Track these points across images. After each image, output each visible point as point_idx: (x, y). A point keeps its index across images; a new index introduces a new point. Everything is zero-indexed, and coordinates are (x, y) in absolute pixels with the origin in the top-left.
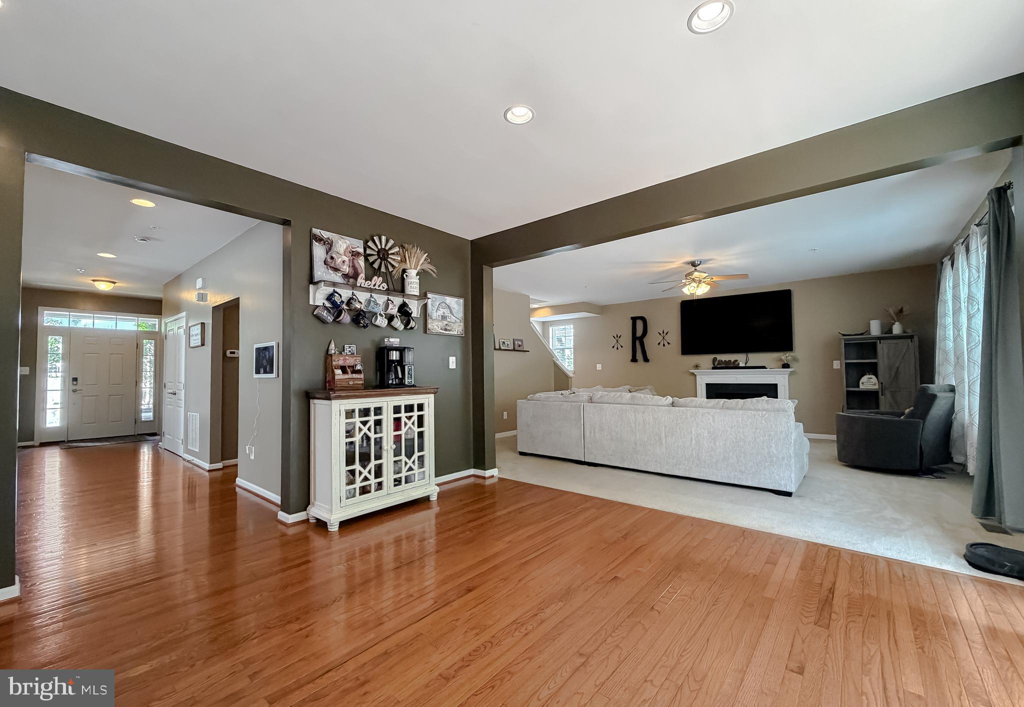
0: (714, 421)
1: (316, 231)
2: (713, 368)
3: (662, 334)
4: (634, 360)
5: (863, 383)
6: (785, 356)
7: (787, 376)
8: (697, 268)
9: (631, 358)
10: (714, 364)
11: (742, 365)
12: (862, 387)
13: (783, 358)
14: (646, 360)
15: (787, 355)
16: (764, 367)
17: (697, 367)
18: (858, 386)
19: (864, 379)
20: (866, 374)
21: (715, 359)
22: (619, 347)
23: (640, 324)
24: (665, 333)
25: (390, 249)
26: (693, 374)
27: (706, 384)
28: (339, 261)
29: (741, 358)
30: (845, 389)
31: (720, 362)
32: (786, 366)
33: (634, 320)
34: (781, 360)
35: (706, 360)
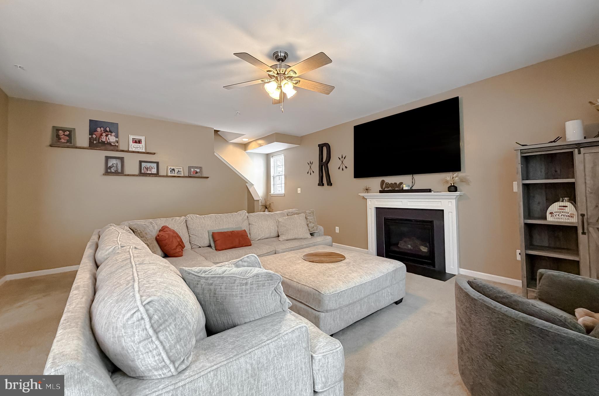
2: (381, 192)
3: (341, 159)
4: (321, 184)
5: (551, 213)
6: (448, 177)
7: (454, 201)
9: (317, 181)
10: (382, 187)
11: (405, 188)
12: (550, 219)
13: (448, 179)
14: (330, 183)
15: (455, 175)
16: (430, 191)
17: (367, 190)
18: (545, 218)
19: (554, 207)
20: (558, 200)
21: (383, 182)
23: (325, 150)
24: (344, 157)
26: (364, 198)
27: (376, 208)
29: (406, 181)
30: (522, 221)
31: (388, 185)
32: (453, 189)
33: (321, 147)
34: (447, 182)
35: (375, 182)
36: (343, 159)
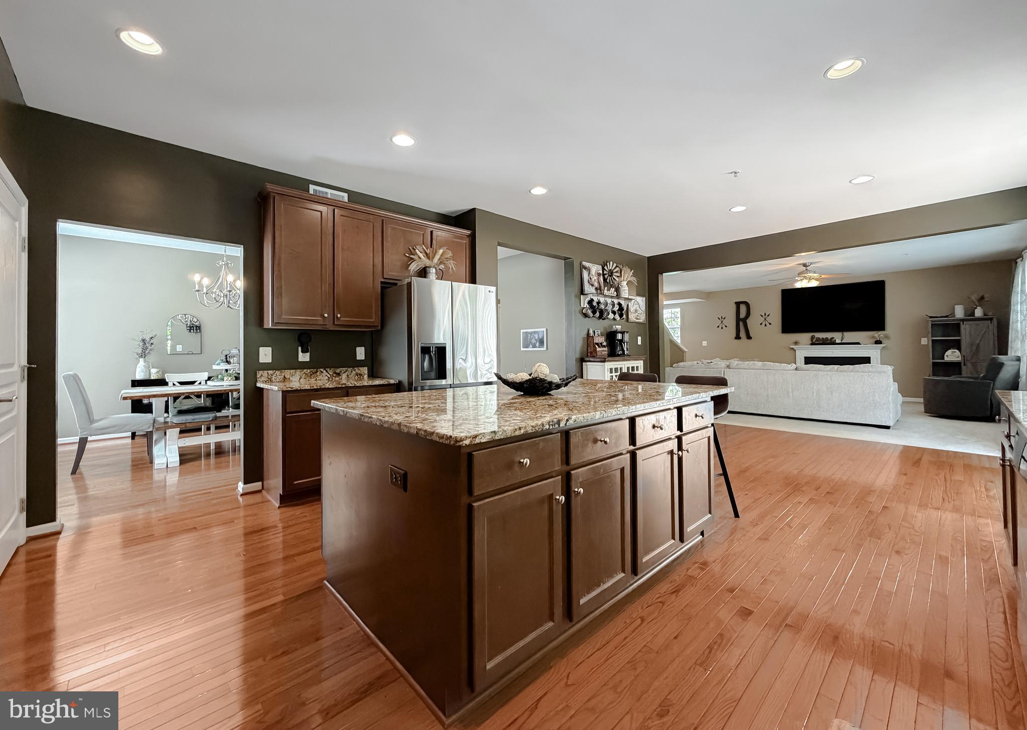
0: (831, 380)
1: (584, 263)
2: (811, 344)
3: (764, 316)
4: (738, 337)
5: (947, 356)
6: (877, 335)
7: (879, 351)
8: (808, 268)
9: (734, 335)
10: (812, 340)
11: (838, 341)
12: (946, 359)
13: (876, 335)
14: (749, 337)
15: (880, 333)
16: (858, 343)
17: (796, 343)
18: (943, 359)
19: (949, 352)
20: (950, 349)
21: (813, 337)
22: (724, 327)
23: (743, 309)
25: (614, 270)
26: (793, 349)
27: (805, 356)
28: (593, 280)
29: (837, 336)
30: (932, 361)
31: (818, 339)
32: (878, 342)
33: (738, 304)
34: (874, 337)
35: (805, 337)
36: (766, 316)
